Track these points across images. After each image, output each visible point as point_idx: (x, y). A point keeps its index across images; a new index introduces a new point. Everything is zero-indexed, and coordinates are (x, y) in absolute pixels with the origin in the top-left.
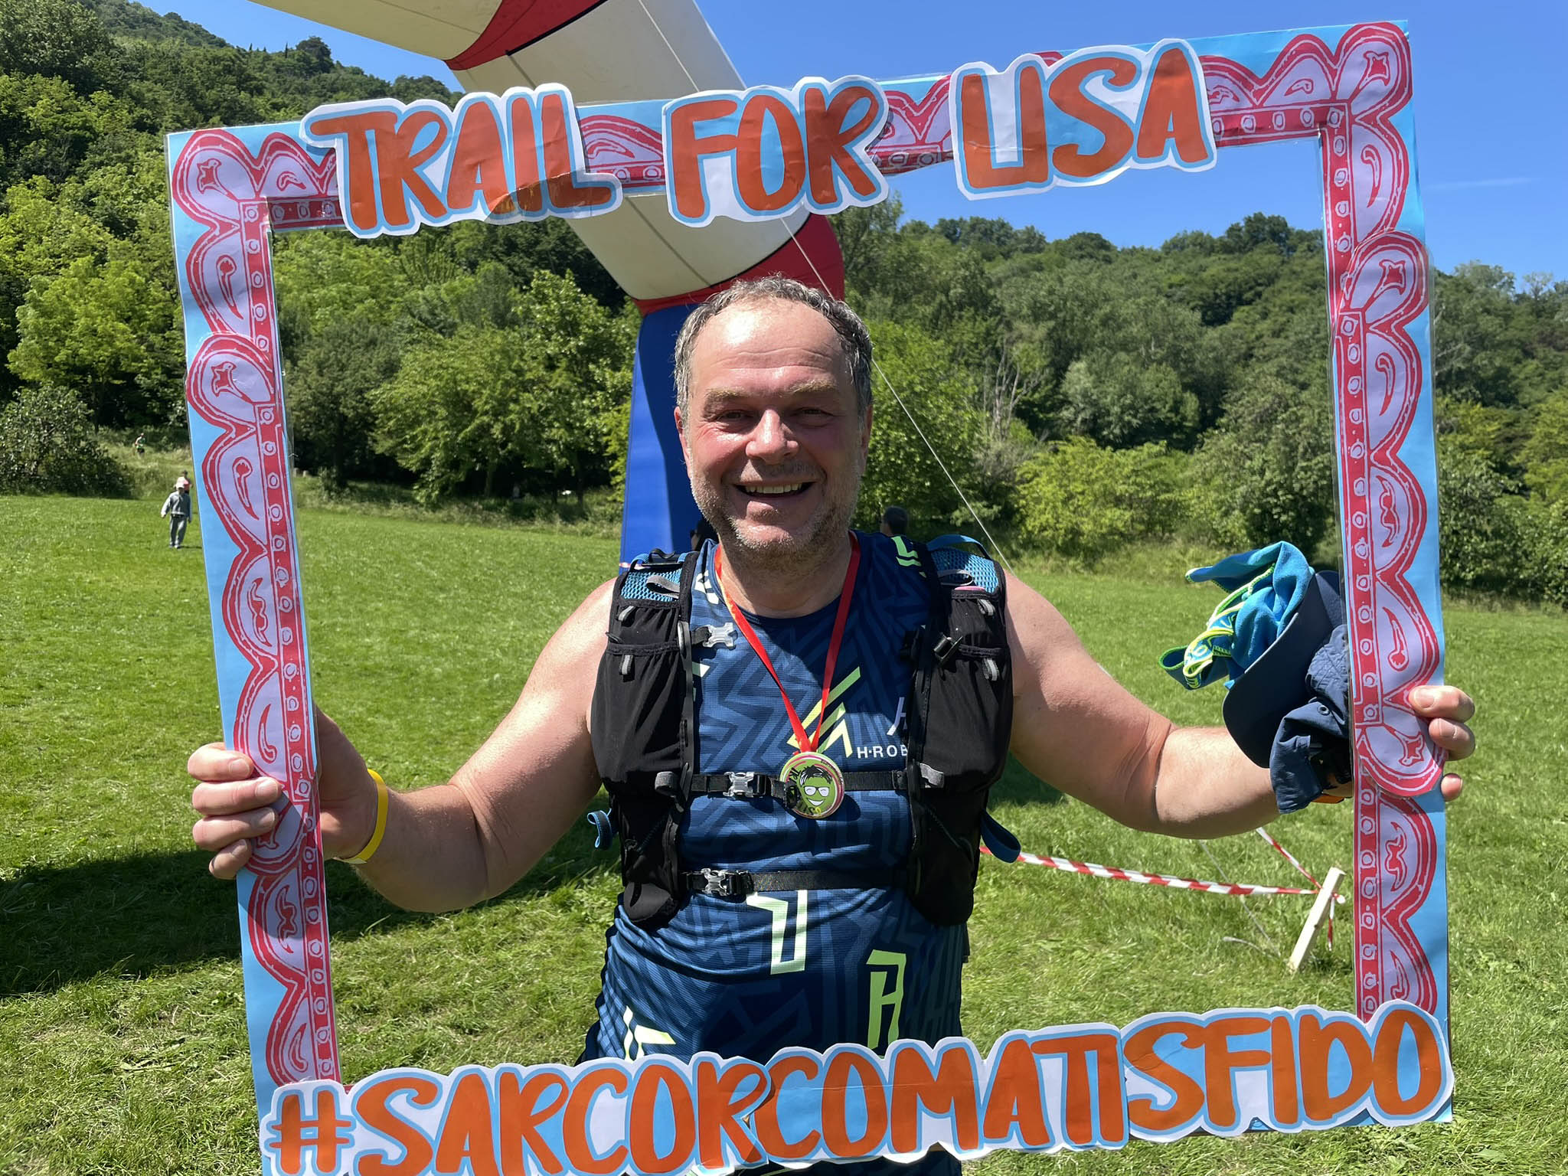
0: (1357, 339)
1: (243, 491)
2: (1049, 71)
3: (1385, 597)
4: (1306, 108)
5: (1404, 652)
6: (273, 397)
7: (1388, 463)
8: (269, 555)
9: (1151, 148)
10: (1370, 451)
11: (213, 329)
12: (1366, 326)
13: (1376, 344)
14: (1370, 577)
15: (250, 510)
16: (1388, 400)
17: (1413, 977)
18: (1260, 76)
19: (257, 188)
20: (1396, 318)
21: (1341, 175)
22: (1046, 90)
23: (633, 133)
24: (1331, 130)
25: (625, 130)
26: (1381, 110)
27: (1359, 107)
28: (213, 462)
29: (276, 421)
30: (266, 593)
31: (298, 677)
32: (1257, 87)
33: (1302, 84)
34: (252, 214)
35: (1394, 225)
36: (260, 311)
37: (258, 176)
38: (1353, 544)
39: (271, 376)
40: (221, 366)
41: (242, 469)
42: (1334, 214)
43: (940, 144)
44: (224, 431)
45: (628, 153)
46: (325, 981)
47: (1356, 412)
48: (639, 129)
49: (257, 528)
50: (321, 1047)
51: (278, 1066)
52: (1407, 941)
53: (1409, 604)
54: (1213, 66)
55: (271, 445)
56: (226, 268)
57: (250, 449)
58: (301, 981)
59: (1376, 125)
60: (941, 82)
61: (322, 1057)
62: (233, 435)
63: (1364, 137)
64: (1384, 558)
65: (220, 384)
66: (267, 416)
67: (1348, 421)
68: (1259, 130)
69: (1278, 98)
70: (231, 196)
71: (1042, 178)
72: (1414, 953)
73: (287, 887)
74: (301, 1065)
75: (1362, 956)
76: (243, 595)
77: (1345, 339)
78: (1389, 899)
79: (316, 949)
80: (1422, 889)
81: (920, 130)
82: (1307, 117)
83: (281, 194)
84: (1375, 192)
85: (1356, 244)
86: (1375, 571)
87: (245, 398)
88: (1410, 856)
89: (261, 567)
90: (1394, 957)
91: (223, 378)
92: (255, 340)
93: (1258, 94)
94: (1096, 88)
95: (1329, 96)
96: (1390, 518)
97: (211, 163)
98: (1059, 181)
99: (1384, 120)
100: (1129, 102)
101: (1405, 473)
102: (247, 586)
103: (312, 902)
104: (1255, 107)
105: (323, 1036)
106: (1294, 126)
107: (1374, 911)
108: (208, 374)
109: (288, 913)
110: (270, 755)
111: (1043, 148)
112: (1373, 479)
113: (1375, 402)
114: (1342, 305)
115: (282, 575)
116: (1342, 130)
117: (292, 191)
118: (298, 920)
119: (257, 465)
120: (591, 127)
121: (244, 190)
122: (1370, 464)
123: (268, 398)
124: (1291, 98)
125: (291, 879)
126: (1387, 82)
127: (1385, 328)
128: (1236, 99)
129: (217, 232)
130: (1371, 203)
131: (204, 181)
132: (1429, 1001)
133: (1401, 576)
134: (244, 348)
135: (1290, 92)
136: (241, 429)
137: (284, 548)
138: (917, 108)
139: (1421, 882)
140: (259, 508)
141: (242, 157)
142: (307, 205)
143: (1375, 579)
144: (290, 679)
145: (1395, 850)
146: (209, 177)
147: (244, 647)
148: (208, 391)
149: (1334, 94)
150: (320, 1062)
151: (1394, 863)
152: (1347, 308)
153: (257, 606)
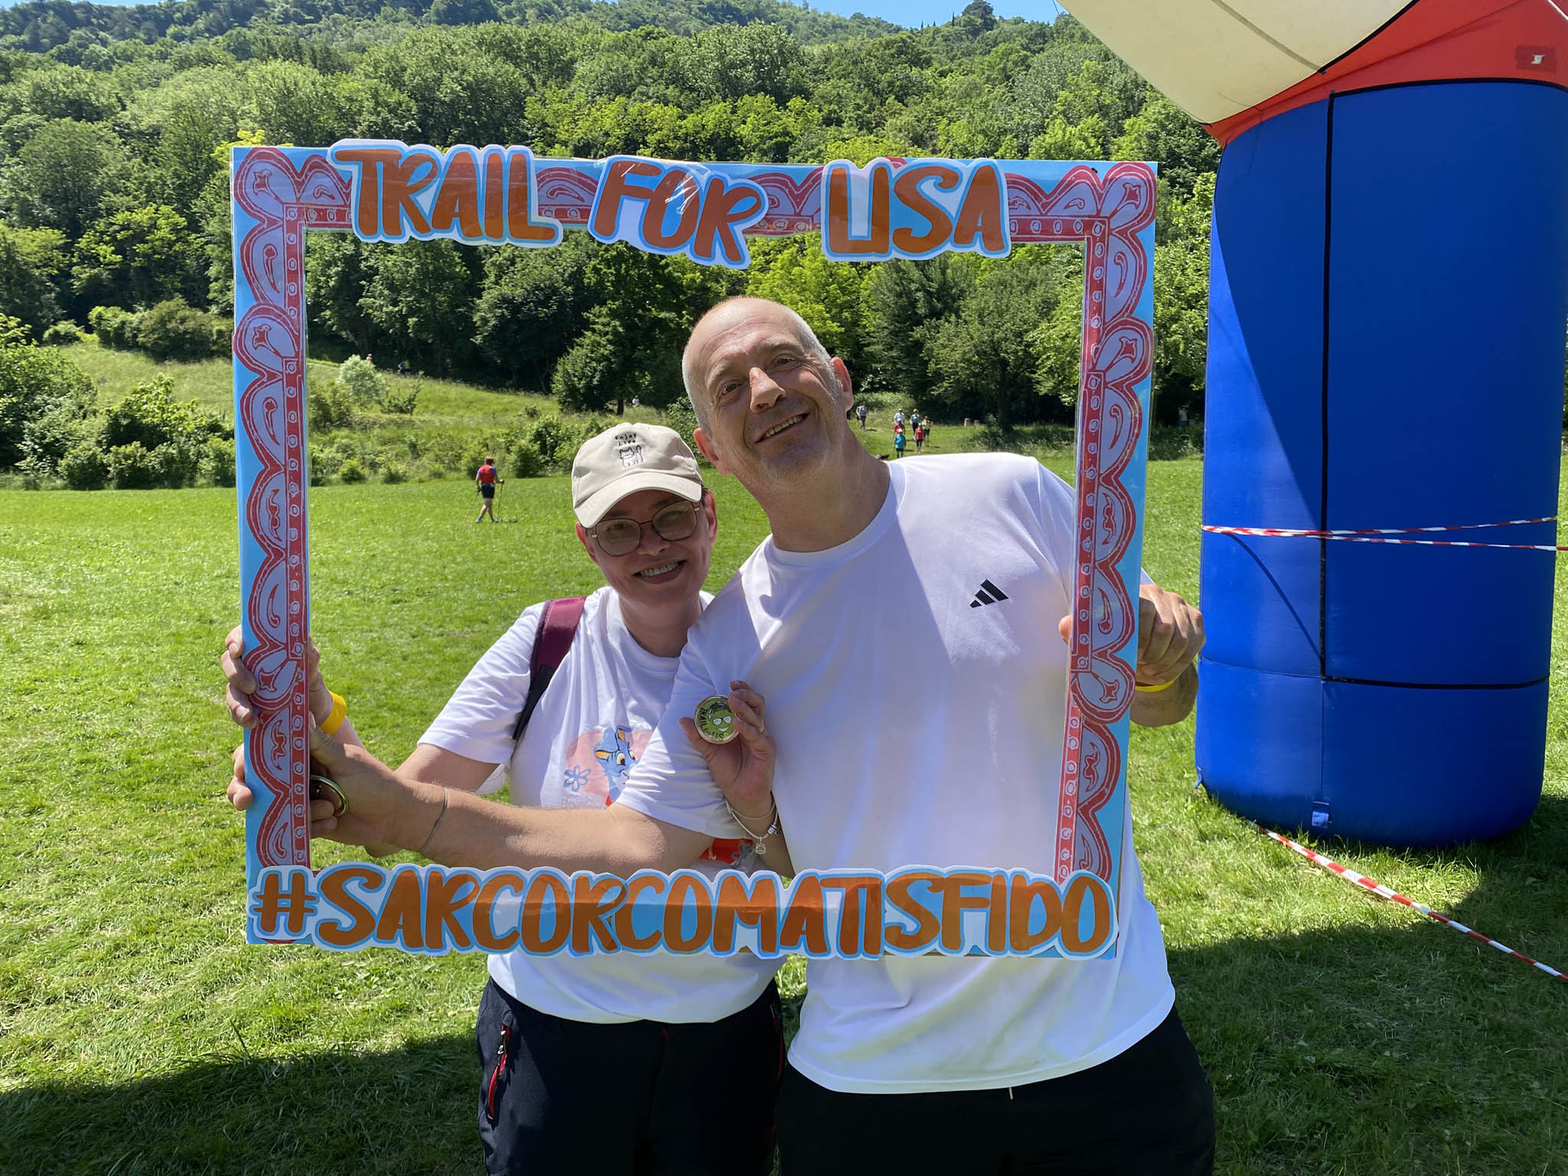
0: (1098, 393)
1: (270, 424)
2: (895, 172)
3: (1101, 581)
4: (1078, 219)
5: (1110, 622)
6: (297, 354)
7: (1112, 485)
8: (285, 472)
9: (963, 238)
10: (1100, 475)
11: (257, 299)
12: (1106, 387)
13: (1111, 397)
14: (1091, 565)
15: (273, 437)
16: (1116, 438)
17: (1095, 854)
18: (1048, 193)
19: (298, 195)
20: (1127, 380)
21: (1097, 273)
22: (892, 186)
23: (584, 184)
24: (1094, 237)
25: (580, 181)
26: (1131, 226)
27: (1116, 223)
28: (249, 398)
29: (297, 373)
30: (281, 500)
31: (299, 568)
32: (1044, 200)
33: (1078, 201)
34: (292, 214)
35: (1131, 312)
36: (292, 288)
37: (299, 184)
38: (1083, 538)
39: (297, 338)
40: (260, 327)
41: (270, 406)
42: (1091, 299)
43: (812, 217)
44: (258, 376)
45: (582, 200)
46: (304, 793)
47: (1092, 445)
48: (589, 182)
49: (279, 453)
50: (297, 840)
51: (264, 852)
52: (1094, 828)
53: (1117, 587)
54: (1015, 182)
55: (293, 389)
56: (270, 253)
57: (277, 392)
58: (286, 791)
59: (1127, 238)
60: (818, 170)
61: (297, 848)
62: (265, 380)
63: (1116, 245)
64: (1103, 552)
65: (258, 340)
66: (292, 368)
67: (1086, 451)
68: (1043, 232)
69: (1058, 211)
70: (277, 198)
71: (884, 251)
72: (1097, 836)
73: (281, 721)
74: (282, 853)
75: (1061, 836)
76: (264, 500)
77: (1090, 391)
78: (1085, 796)
79: (299, 769)
80: (1107, 792)
81: (798, 204)
82: (1078, 227)
83: (314, 201)
84: (1121, 286)
85: (1104, 323)
86: (1095, 561)
87: (276, 353)
88: (1101, 768)
89: (278, 481)
90: (1084, 839)
91: (261, 337)
92: (287, 310)
93: (1044, 206)
94: (928, 188)
95: (1095, 213)
96: (1109, 524)
97: (265, 173)
98: (895, 254)
99: (1133, 234)
100: (951, 202)
101: (1124, 494)
102: (268, 493)
103: (299, 734)
104: (1042, 215)
105: (299, 833)
106: (1068, 231)
107: (1072, 804)
108: (251, 333)
109: (280, 740)
110: (275, 622)
111: (886, 230)
112: (1101, 495)
113: (1106, 438)
114: (1091, 367)
115: (294, 487)
116: (1102, 240)
117: (325, 200)
118: (287, 747)
119: (281, 402)
120: (554, 176)
121: (289, 196)
122: (1099, 484)
123: (294, 355)
124: (1068, 212)
125: (284, 715)
126: (1137, 207)
127: (1118, 386)
128: (1029, 207)
129: (265, 226)
130: (1117, 294)
131: (258, 186)
132: (1105, 870)
133: (1113, 567)
134: (280, 316)
135: (1067, 206)
136: (271, 376)
137: (297, 468)
138: (798, 189)
139: (1107, 787)
140: (280, 438)
141: (288, 169)
142: (335, 211)
143: (1095, 567)
144: (294, 567)
145: (1091, 762)
146: (262, 183)
147: (261, 540)
148: (249, 343)
149: (1099, 212)
150: (296, 851)
151: (1090, 771)
152: (1093, 369)
153: (273, 509)
